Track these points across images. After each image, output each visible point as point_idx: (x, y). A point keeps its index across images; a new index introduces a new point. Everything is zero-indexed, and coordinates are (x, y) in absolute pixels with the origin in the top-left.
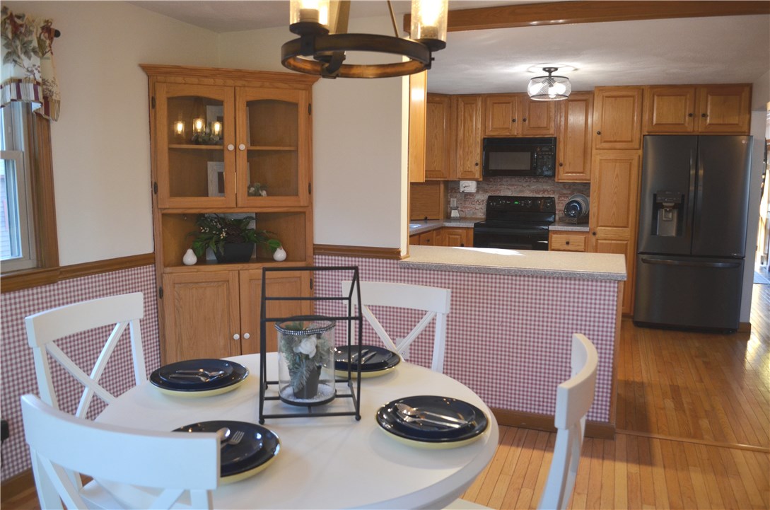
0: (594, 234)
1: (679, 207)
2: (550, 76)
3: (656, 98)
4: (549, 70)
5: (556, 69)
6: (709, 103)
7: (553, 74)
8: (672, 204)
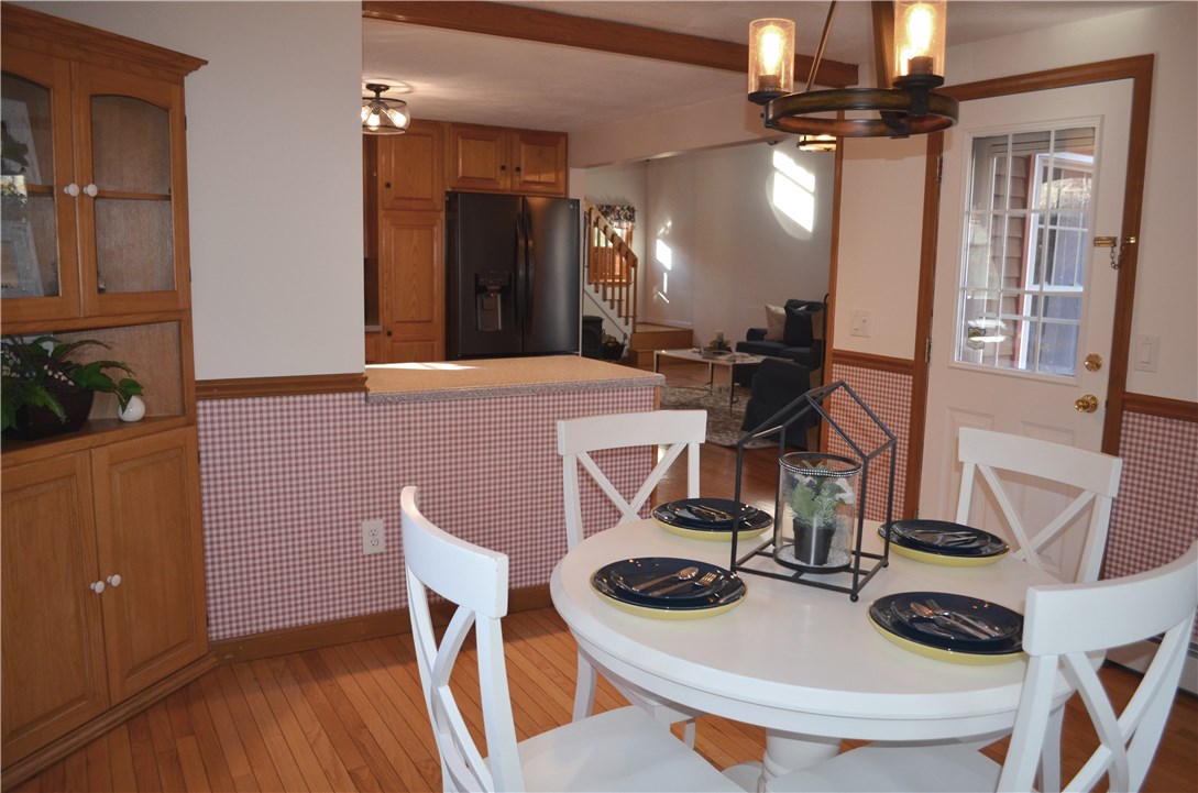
0: (389, 334)
1: (505, 291)
2: (378, 97)
3: (460, 140)
4: (377, 89)
5: (387, 88)
6: (523, 153)
7: (382, 94)
8: (498, 288)
